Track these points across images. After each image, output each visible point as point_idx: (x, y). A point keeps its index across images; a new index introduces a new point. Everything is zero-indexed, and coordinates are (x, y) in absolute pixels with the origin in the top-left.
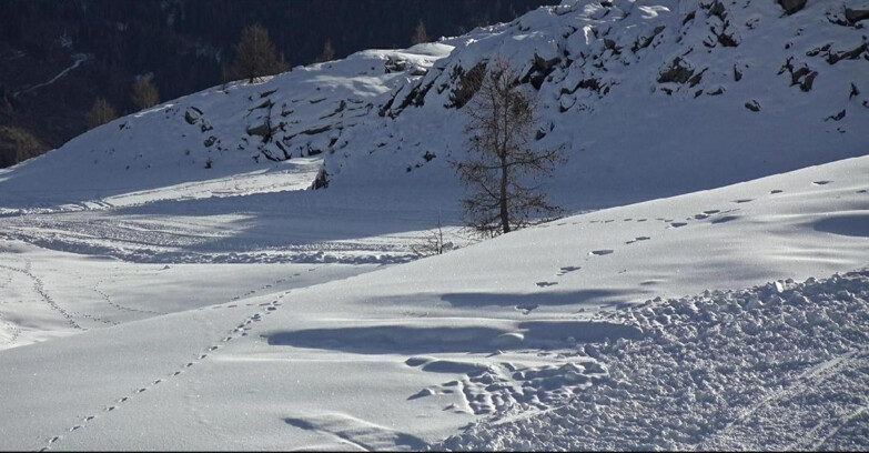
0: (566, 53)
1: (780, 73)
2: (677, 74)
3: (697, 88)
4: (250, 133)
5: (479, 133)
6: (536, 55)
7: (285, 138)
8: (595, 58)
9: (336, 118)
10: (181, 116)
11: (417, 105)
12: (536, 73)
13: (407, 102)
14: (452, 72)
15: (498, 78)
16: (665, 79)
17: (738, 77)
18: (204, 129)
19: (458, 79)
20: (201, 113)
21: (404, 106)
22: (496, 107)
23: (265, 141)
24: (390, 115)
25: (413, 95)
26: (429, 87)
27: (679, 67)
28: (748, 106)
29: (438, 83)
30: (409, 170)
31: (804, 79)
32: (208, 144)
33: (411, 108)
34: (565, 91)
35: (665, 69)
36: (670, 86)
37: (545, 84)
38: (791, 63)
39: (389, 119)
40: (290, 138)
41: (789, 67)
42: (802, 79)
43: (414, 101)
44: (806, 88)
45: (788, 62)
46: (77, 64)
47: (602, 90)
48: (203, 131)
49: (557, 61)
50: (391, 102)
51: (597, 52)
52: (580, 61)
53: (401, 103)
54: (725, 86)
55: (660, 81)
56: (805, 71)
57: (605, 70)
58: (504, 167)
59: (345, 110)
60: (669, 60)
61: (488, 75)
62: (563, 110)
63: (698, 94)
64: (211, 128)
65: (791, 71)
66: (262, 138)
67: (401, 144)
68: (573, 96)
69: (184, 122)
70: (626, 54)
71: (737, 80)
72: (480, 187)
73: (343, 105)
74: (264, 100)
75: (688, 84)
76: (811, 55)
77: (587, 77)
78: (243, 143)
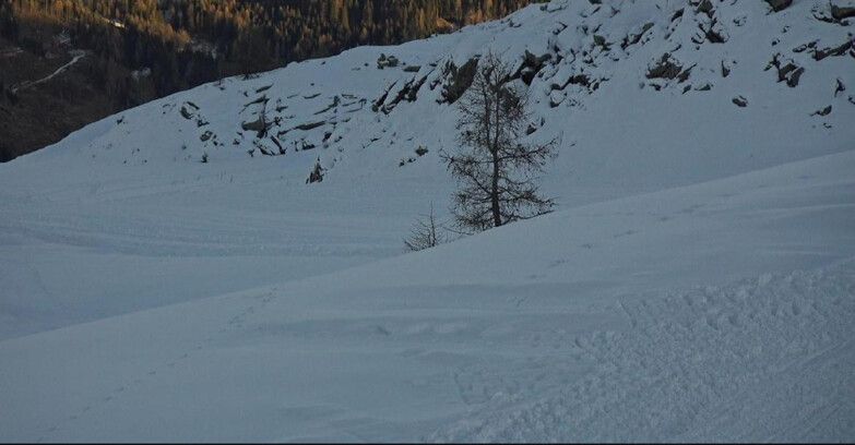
0: (557, 49)
1: (767, 69)
2: (666, 70)
3: (686, 83)
4: (246, 127)
5: (471, 127)
6: (527, 51)
7: (280, 133)
8: (585, 54)
9: (330, 113)
10: (177, 111)
11: (410, 100)
12: (527, 69)
13: (400, 97)
14: (444, 67)
15: (489, 74)
16: (653, 74)
17: (725, 73)
18: (200, 124)
19: (450, 75)
20: (197, 108)
21: (396, 101)
22: (488, 102)
23: (260, 136)
24: (383, 110)
25: (406, 90)
26: (422, 82)
27: (668, 63)
28: (735, 101)
29: (431, 79)
30: (402, 164)
31: (790, 75)
32: (204, 138)
33: (402, 103)
34: (555, 87)
35: (654, 65)
36: (659, 81)
37: (535, 80)
38: (778, 59)
39: (382, 114)
40: (285, 132)
41: (776, 63)
42: (789, 75)
43: (407, 96)
44: (793, 83)
45: (775, 58)
46: (75, 60)
47: (592, 85)
48: (200, 126)
49: (547, 57)
50: (385, 97)
51: (588, 48)
52: (570, 57)
53: (394, 98)
54: (712, 81)
55: (649, 77)
56: (791, 67)
57: (595, 66)
58: (496, 161)
59: (339, 105)
60: (658, 56)
61: (480, 71)
62: (553, 105)
63: (687, 89)
64: (207, 123)
65: (778, 67)
66: (257, 132)
67: (394, 139)
68: (564, 91)
69: (180, 116)
70: (616, 50)
71: (725, 76)
72: (472, 181)
73: (337, 100)
74: (260, 95)
75: (676, 80)
76: (797, 51)
77: (577, 73)
78: (239, 137)
